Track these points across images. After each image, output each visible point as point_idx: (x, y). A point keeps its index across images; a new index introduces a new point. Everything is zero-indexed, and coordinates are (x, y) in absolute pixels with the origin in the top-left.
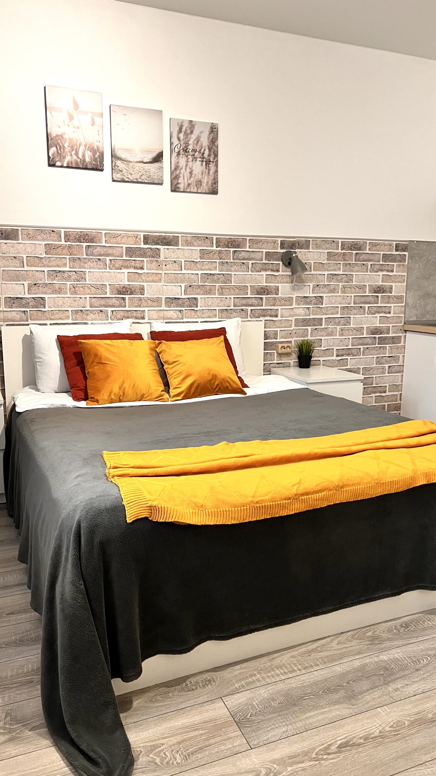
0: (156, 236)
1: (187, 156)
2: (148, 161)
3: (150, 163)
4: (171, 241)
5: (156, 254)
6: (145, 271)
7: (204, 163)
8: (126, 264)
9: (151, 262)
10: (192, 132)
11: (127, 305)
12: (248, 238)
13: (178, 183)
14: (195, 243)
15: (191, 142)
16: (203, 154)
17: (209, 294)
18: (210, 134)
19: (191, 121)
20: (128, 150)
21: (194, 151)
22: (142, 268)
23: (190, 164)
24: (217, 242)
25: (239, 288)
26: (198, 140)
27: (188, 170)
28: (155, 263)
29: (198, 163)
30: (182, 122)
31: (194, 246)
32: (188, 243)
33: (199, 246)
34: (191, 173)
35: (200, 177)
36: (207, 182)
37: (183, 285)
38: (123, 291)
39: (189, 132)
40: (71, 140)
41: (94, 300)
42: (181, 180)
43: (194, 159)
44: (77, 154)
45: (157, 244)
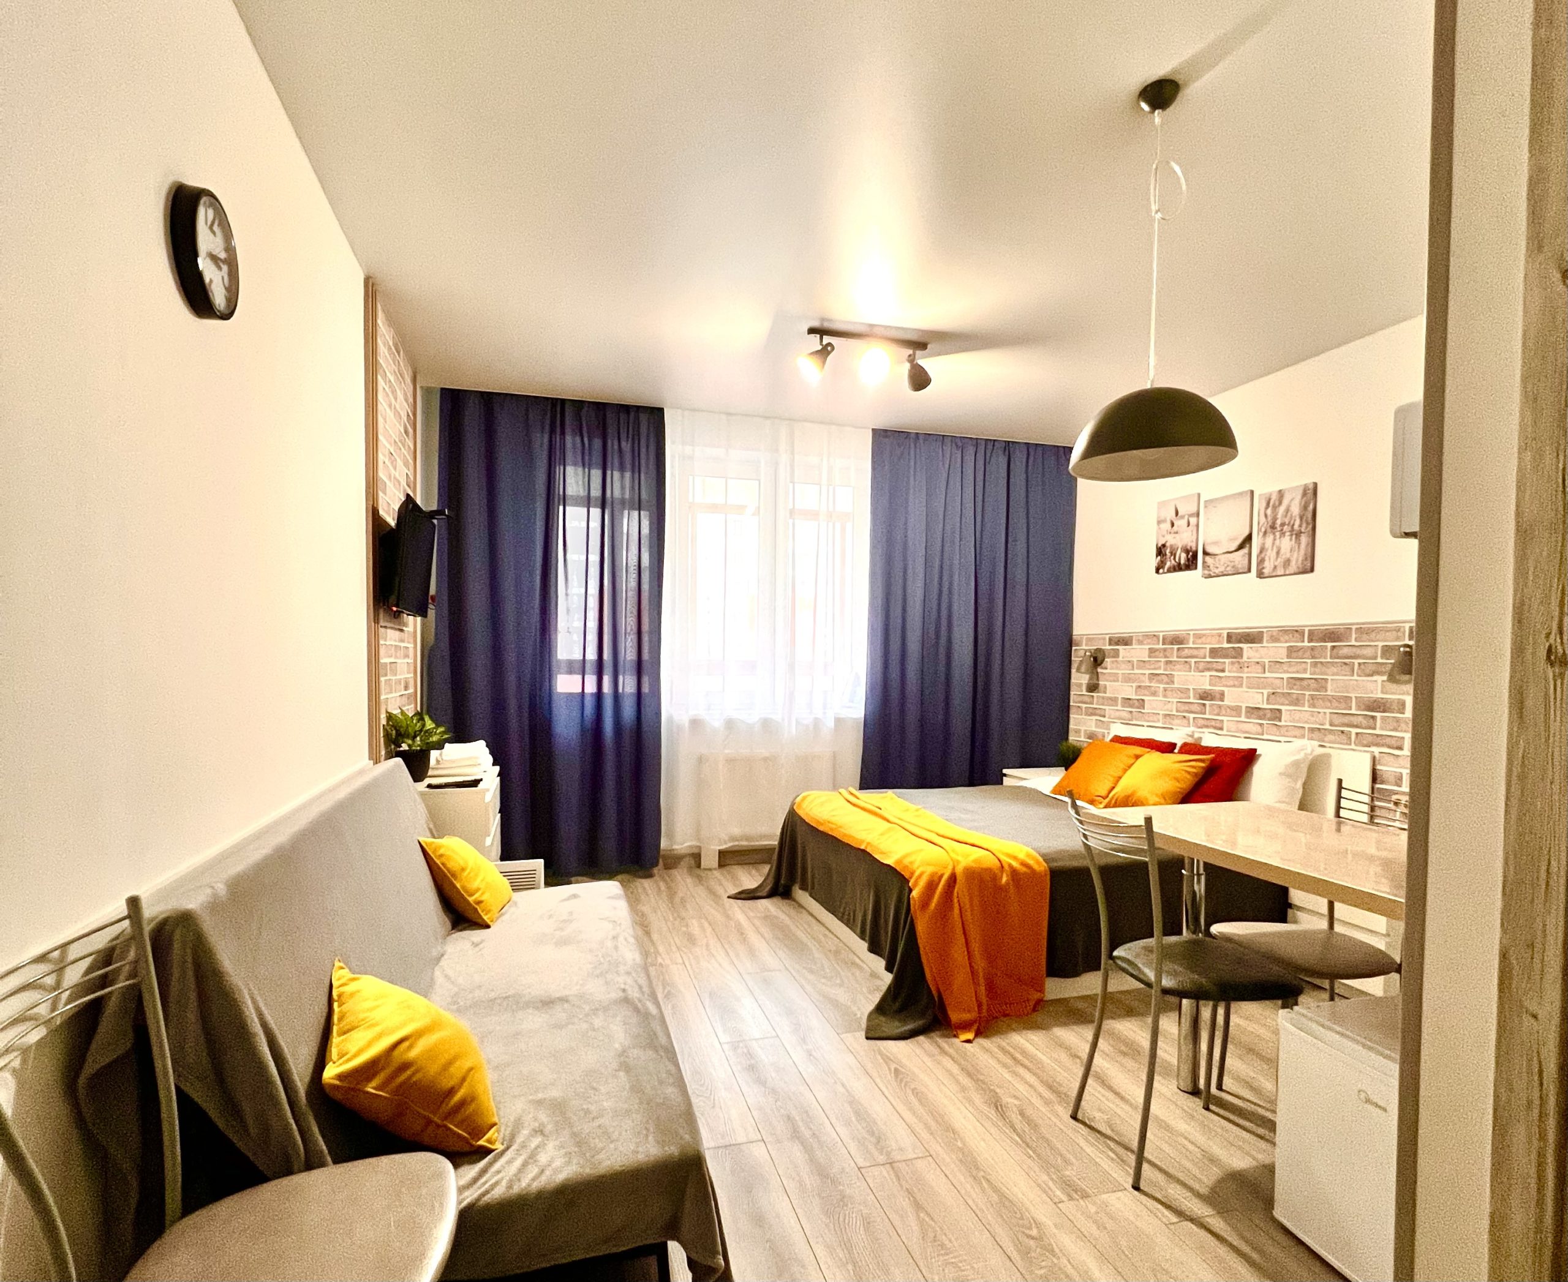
0: (1239, 634)
1: (1274, 534)
2: (1233, 549)
3: (1236, 550)
4: (1254, 639)
5: (1239, 653)
6: (1227, 674)
7: (1294, 537)
8: (1209, 666)
9: (1233, 663)
10: (1280, 503)
11: (1207, 712)
12: (1354, 627)
13: (1263, 568)
14: (1282, 639)
15: (1279, 516)
16: (1293, 525)
17: (1296, 705)
18: (1302, 498)
19: (1280, 491)
20: (1216, 543)
21: (1283, 525)
22: (1223, 671)
23: (1277, 542)
24: (1309, 635)
25: (1338, 699)
26: (1287, 510)
27: (1275, 550)
28: (1236, 665)
29: (1287, 538)
30: (1271, 494)
31: (1281, 642)
32: (1274, 639)
33: (1286, 642)
34: (1278, 553)
35: (1288, 555)
36: (1297, 561)
37: (1265, 692)
38: (1205, 696)
39: (1277, 503)
40: (1171, 546)
41: (1179, 704)
42: (1266, 564)
43: (1283, 534)
44: (1175, 559)
45: (1240, 642)
